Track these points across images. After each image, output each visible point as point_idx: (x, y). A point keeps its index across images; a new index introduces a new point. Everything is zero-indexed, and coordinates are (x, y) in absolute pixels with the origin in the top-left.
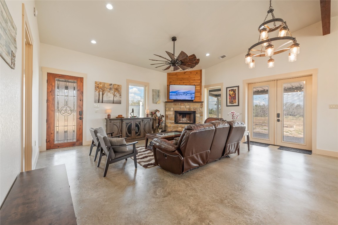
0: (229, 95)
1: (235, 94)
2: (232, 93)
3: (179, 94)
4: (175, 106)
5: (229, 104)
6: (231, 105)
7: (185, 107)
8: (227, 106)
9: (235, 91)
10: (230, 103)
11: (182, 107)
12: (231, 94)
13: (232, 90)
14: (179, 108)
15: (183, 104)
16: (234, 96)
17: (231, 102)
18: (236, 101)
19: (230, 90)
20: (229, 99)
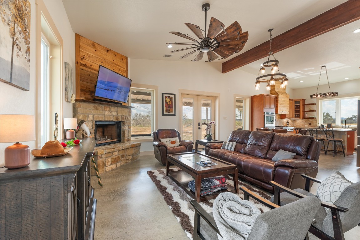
0: (166, 102)
1: (172, 102)
2: (168, 100)
3: (111, 89)
4: (96, 111)
5: (165, 113)
6: (167, 113)
7: (111, 114)
8: (163, 115)
9: (171, 99)
10: (166, 111)
11: (107, 113)
12: (167, 102)
13: (169, 97)
14: (103, 116)
15: (108, 109)
16: (171, 104)
17: (168, 111)
18: (172, 110)
19: (166, 97)
20: (166, 107)
